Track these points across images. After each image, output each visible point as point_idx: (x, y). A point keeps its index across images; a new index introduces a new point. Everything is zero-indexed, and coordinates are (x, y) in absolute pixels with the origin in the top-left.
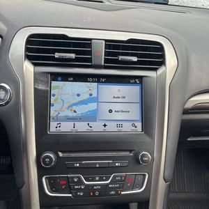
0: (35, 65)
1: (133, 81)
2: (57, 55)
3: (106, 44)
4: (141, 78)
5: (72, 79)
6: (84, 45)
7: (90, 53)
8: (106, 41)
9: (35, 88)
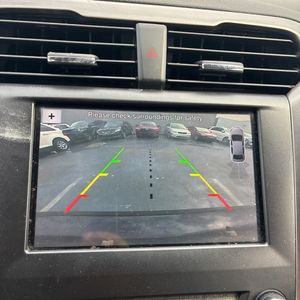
2: (52, 57)
3: (169, 35)
4: (253, 111)
6: (119, 36)
7: (132, 53)
8: (170, 26)
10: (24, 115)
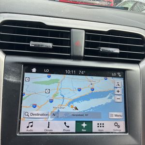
0: (7, 53)
1: (115, 74)
2: (32, 44)
3: (86, 34)
5: (48, 70)
7: (69, 43)
8: (86, 31)
9: (4, 80)
10: (18, 71)
